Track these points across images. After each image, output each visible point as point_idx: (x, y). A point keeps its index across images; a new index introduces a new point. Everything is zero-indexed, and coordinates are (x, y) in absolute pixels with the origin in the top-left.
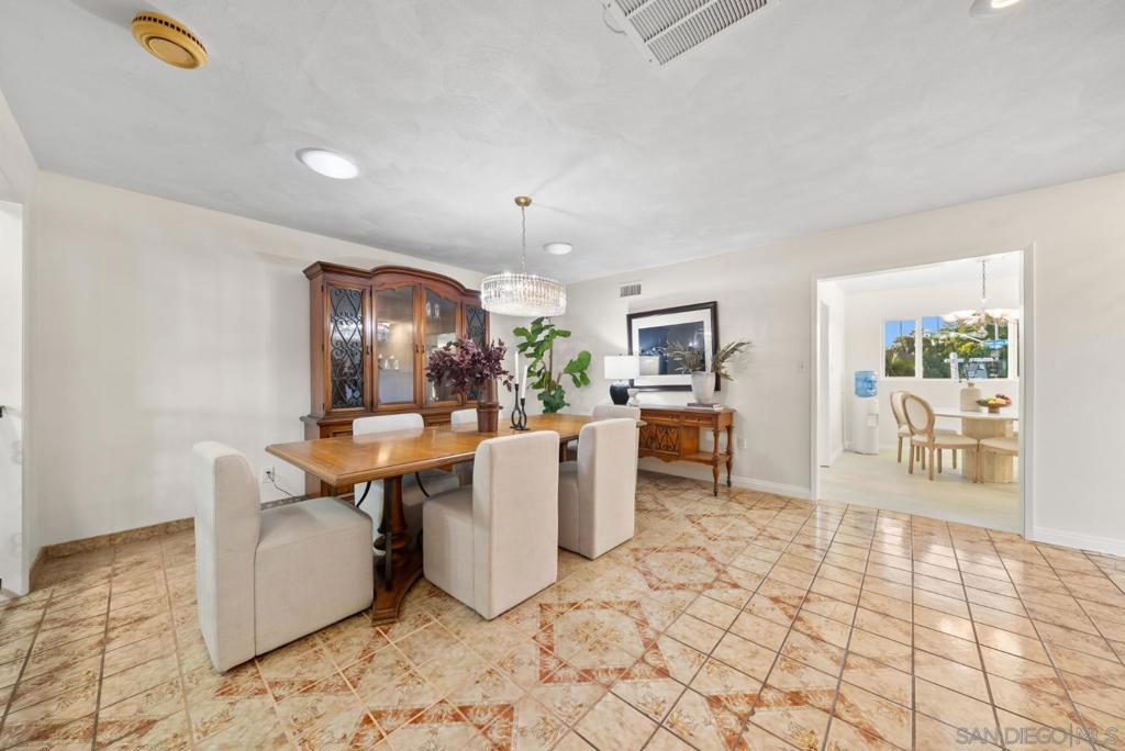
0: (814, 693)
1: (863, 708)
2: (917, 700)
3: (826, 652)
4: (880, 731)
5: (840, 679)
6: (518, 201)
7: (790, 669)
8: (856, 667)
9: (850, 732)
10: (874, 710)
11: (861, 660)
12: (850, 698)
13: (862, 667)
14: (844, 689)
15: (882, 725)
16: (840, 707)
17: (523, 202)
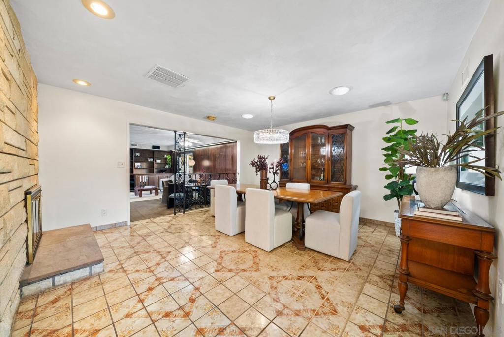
0: (156, 268)
1: (143, 274)
2: (132, 288)
3: (166, 278)
4: (137, 273)
5: (155, 275)
6: (269, 98)
7: (167, 267)
8: (154, 282)
9: (142, 268)
10: (141, 276)
11: (155, 285)
12: (148, 273)
13: (153, 283)
14: (151, 274)
15: (137, 275)
16: (149, 270)
17: (272, 98)
